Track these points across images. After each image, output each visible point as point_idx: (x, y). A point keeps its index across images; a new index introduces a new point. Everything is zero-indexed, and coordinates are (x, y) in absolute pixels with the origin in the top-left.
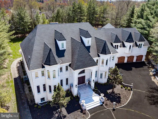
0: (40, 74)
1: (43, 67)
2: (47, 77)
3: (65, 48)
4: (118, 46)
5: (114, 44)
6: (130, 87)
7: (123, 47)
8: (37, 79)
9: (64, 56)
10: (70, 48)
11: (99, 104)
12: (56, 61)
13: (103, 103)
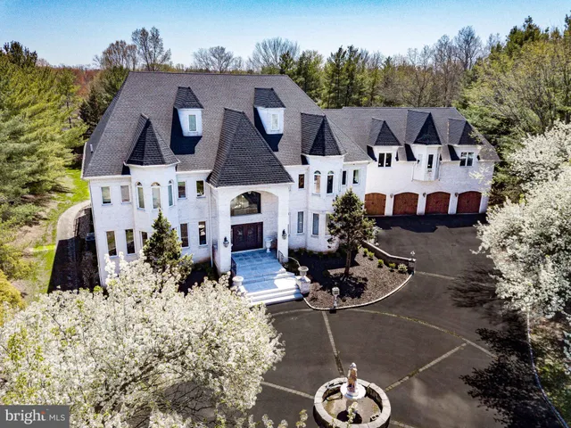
0: (115, 195)
1: (126, 171)
2: (136, 203)
3: (199, 131)
4: (389, 156)
5: (378, 150)
6: (406, 262)
7: (408, 160)
8: (108, 208)
9: (193, 152)
10: (217, 134)
11: (293, 297)
12: (161, 156)
13: (306, 295)
